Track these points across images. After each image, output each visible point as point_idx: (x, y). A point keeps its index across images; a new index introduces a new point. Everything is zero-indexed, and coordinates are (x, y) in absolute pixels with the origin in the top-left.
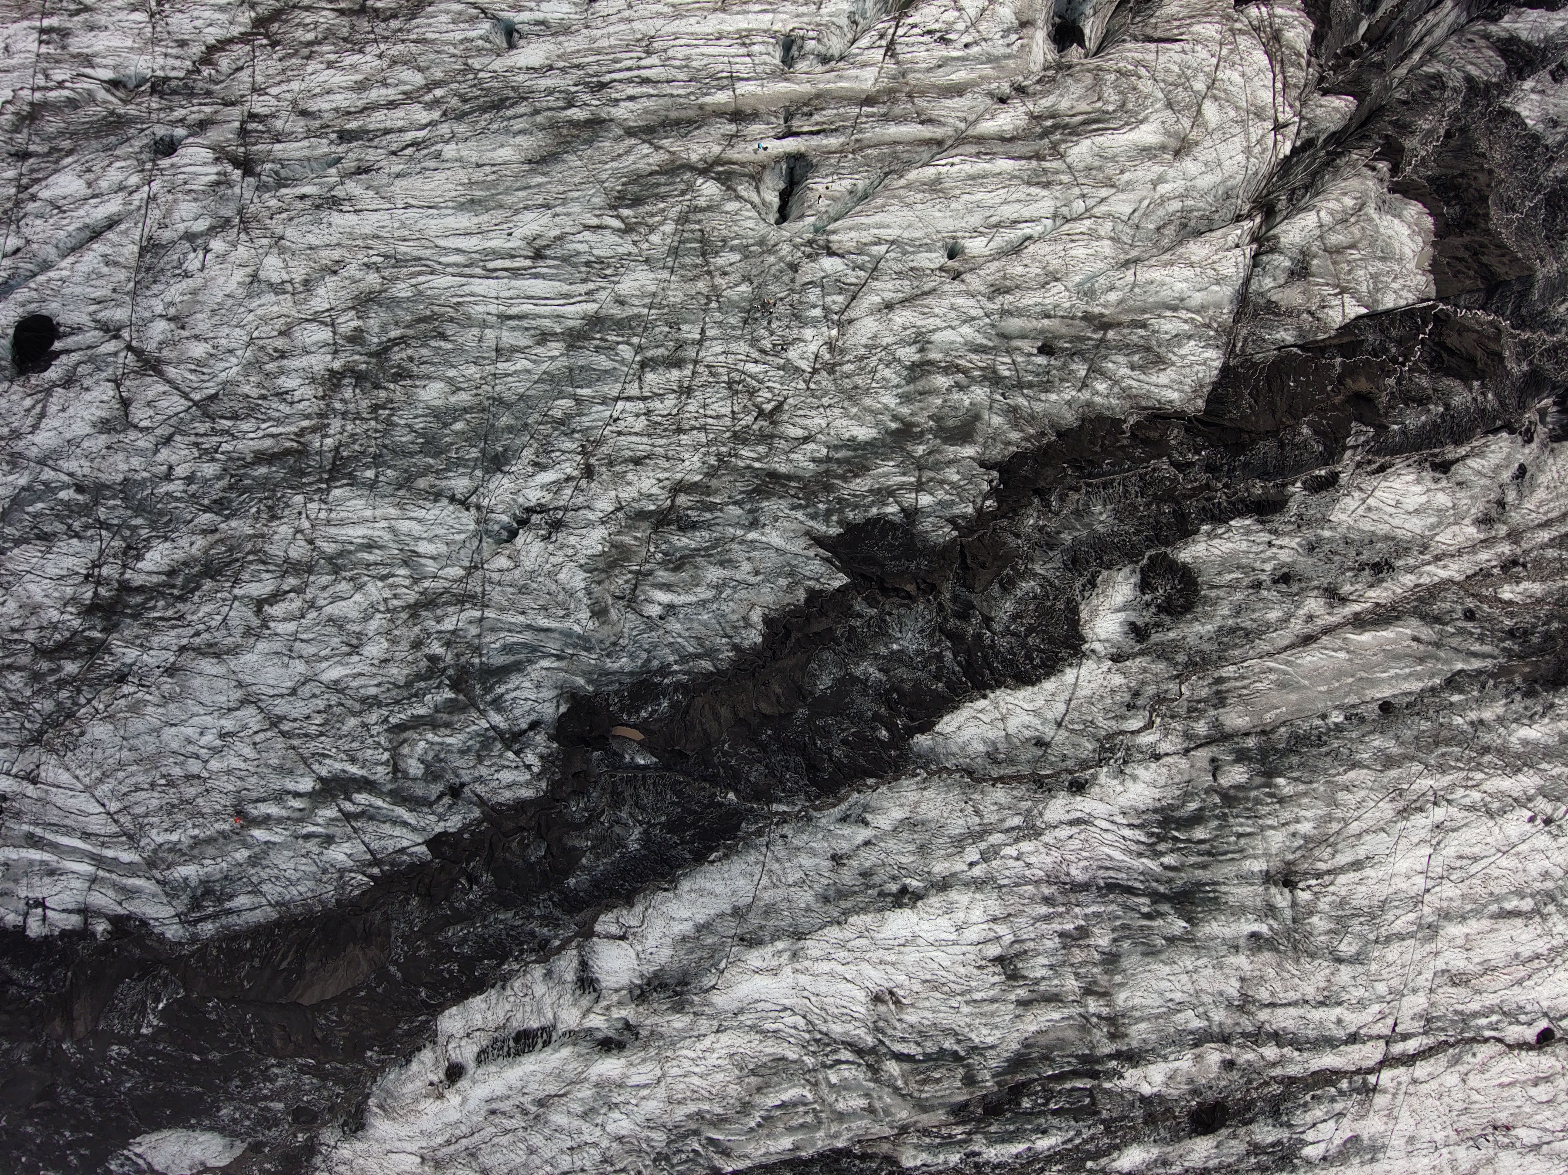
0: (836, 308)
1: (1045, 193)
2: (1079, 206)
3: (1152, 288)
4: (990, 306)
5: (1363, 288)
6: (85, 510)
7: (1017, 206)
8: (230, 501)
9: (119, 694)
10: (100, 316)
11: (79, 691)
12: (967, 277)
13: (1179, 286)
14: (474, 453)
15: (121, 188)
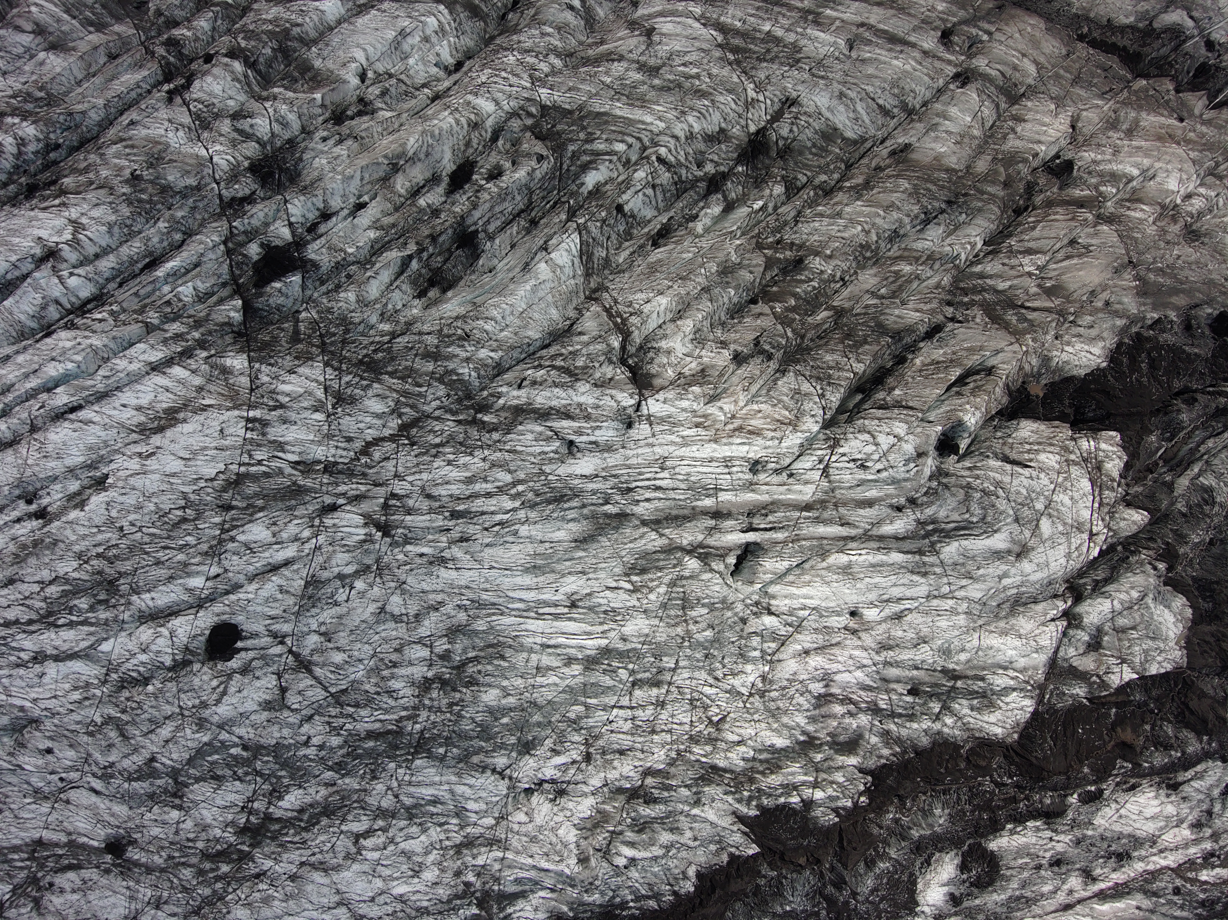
0: (770, 651)
1: (923, 580)
2: (946, 589)
3: (991, 652)
4: (877, 658)
5: (1137, 660)
6: (247, 762)
7: (902, 589)
8: (346, 764)
9: (256, 888)
10: (272, 628)
11: (229, 884)
12: (863, 635)
13: (1010, 653)
14: (513, 740)
15: (296, 539)
